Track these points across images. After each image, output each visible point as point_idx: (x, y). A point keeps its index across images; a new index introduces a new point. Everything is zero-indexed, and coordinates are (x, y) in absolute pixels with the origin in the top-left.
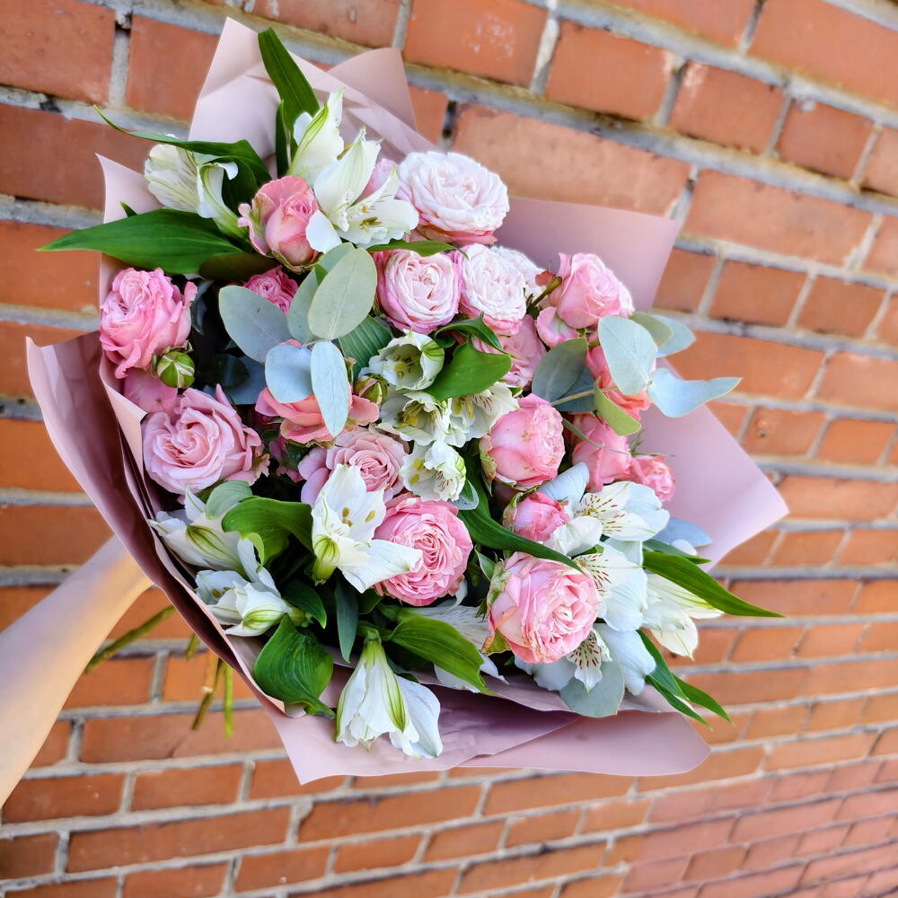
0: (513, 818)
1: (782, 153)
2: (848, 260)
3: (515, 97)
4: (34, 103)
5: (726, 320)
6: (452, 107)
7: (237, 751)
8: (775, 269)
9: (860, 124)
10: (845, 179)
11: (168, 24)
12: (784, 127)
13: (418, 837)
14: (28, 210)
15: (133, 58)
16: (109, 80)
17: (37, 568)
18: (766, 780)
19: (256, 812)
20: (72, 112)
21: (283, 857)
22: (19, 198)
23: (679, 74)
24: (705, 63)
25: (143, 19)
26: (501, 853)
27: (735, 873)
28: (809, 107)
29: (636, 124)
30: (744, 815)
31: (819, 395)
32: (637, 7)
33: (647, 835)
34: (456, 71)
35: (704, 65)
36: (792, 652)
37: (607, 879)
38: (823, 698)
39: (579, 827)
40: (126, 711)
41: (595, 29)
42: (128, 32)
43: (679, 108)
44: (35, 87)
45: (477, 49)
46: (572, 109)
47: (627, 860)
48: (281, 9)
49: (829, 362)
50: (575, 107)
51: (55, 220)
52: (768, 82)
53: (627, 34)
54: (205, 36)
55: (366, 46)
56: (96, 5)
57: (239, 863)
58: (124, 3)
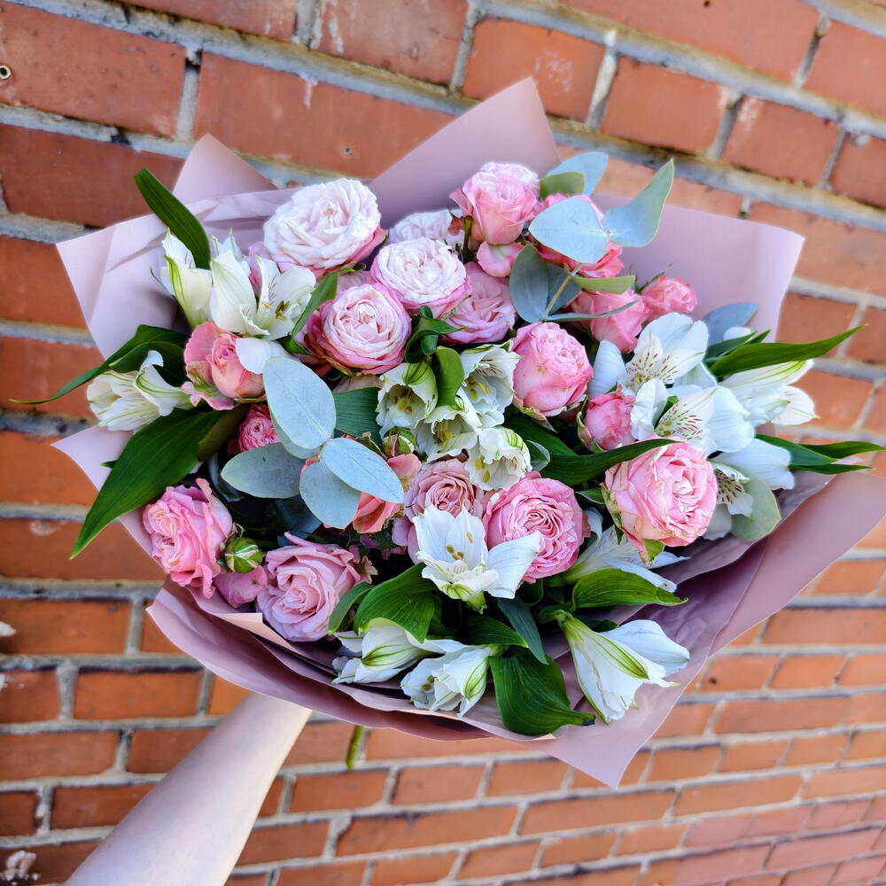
0: (548, 838)
1: (835, 186)
3: (571, 131)
4: (105, 135)
8: (825, 300)
11: (236, 61)
12: (837, 160)
13: (454, 855)
15: (203, 94)
16: (178, 114)
17: (92, 582)
18: (803, 807)
19: (296, 826)
20: (141, 144)
21: (321, 869)
22: (88, 227)
23: (734, 108)
24: (761, 98)
25: (210, 54)
26: (535, 873)
28: (863, 140)
29: (690, 157)
30: (780, 842)
31: (867, 425)
32: (694, 43)
33: (681, 859)
35: (759, 100)
36: (833, 681)
38: (863, 727)
39: (614, 849)
40: (173, 723)
41: (652, 64)
42: (197, 68)
43: (733, 142)
44: (107, 121)
46: (625, 142)
48: (345, 47)
49: (877, 392)
50: (629, 141)
52: (823, 116)
53: (684, 70)
54: (270, 72)
55: (427, 81)
56: (167, 42)
57: (277, 876)
58: (194, 40)
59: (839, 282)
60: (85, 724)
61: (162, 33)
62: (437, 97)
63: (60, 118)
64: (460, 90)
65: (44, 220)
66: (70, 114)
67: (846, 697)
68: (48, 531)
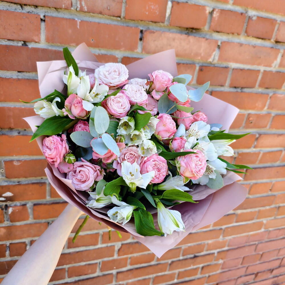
0: (184, 247)
1: (247, 34)
2: (273, 65)
3: (161, 26)
4: (20, 44)
5: (235, 87)
6: (142, 32)
7: (97, 229)
8: (249, 70)
9: (273, 22)
10: (269, 39)
11: (56, 17)
12: (247, 25)
14: (21, 75)
15: (47, 29)
16: (40, 35)
17: (34, 178)
18: (265, 232)
19: (104, 248)
20: (31, 45)
21: (114, 261)
22: (19, 72)
23: (211, 13)
24: (220, 9)
25: (47, 16)
26: (181, 258)
27: (258, 262)
29: (199, 30)
30: (259, 243)
31: (268, 108)
33: (228, 251)
34: (141, 21)
36: (269, 191)
37: (216, 265)
38: (281, 205)
39: (205, 249)
41: (183, 3)
42: (44, 21)
43: (212, 24)
44: (20, 40)
45: (147, 13)
46: (179, 28)
47: (222, 259)
48: (87, 9)
49: (270, 97)
50: (180, 27)
51: (29, 77)
52: (241, 12)
53: (193, 3)
54: (66, 19)
55: (114, 16)
56: (35, 14)
57: (101, 263)
58: (42, 13)
59: (253, 64)
60: (38, 221)
61: (33, 12)
62: (118, 21)
63: (6, 40)
64: (124, 18)
65: (6, 71)
66: (9, 39)
67: (275, 196)
68: (19, 164)
